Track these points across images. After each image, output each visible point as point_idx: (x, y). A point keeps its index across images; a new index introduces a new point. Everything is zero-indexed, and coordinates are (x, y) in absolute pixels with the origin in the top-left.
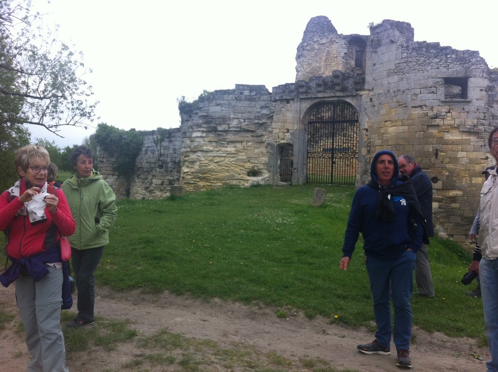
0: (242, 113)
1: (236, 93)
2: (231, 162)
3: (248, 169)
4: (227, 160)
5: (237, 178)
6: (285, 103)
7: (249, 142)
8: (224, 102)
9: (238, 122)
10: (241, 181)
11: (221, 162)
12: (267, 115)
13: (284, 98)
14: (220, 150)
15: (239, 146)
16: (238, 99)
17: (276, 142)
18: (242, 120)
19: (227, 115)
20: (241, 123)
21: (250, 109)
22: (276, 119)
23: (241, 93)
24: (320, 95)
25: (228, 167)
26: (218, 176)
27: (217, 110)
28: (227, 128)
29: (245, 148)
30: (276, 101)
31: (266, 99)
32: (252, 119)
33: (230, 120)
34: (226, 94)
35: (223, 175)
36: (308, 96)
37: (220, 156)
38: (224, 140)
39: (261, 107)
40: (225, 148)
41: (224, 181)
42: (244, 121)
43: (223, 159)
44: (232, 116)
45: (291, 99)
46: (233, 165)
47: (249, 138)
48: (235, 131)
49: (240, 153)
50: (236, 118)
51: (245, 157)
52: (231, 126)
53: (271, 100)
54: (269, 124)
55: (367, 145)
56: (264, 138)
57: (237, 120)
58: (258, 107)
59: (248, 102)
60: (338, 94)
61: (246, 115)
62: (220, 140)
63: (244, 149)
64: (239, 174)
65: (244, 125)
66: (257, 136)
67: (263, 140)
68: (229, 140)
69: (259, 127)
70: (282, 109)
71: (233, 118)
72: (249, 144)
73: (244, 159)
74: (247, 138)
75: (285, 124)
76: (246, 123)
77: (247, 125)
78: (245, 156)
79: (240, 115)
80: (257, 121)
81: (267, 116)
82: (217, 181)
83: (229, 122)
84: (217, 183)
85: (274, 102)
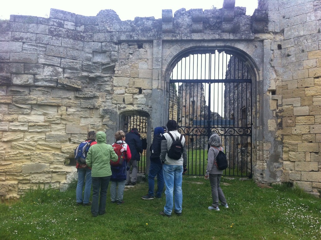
0: (61, 58)
1: (51, 23)
2: (36, 141)
3: (67, 153)
4: (28, 137)
5: (46, 170)
6: (136, 46)
7: (70, 107)
8: (29, 35)
9: (53, 71)
10: (54, 175)
11: (16, 140)
12: (103, 65)
13: (135, 38)
14: (16, 120)
15: (52, 112)
16: (55, 33)
17: (119, 109)
18: (60, 70)
19: (33, 58)
20: (57, 73)
21: (75, 53)
22: (120, 72)
23: (61, 25)
24: (196, 37)
25: (29, 149)
26: (10, 167)
27: (14, 48)
28: (31, 81)
29: (63, 117)
30: (119, 43)
31: (103, 39)
32: (76, 69)
33: (38, 67)
34: (33, 23)
35: (19, 165)
36: (175, 36)
37: (15, 131)
38: (25, 102)
39: (93, 52)
40: (26, 116)
41: (21, 176)
42: (64, 72)
43: (22, 135)
44: (42, 61)
45: (146, 42)
46: (40, 147)
47: (71, 101)
48: (45, 87)
49: (53, 126)
50: (49, 65)
51: (62, 133)
52: (39, 77)
53: (111, 41)
54: (106, 79)
55: (277, 116)
56: (98, 102)
57: (51, 69)
58: (87, 50)
59: (72, 41)
60: (226, 36)
61: (66, 62)
62: (16, 102)
63: (61, 119)
64: (51, 163)
65: (63, 78)
66: (85, 98)
67: (97, 105)
68: (35, 102)
69: (89, 83)
70: (131, 56)
71: (44, 64)
72: (71, 110)
73: (60, 136)
74: (68, 101)
75: (136, 80)
76: (65, 75)
77: (68, 78)
78: (64, 132)
79: (56, 61)
80: (85, 74)
81: (104, 67)
82: (8, 177)
83: (36, 71)
84: (7, 180)
85: (116, 44)
